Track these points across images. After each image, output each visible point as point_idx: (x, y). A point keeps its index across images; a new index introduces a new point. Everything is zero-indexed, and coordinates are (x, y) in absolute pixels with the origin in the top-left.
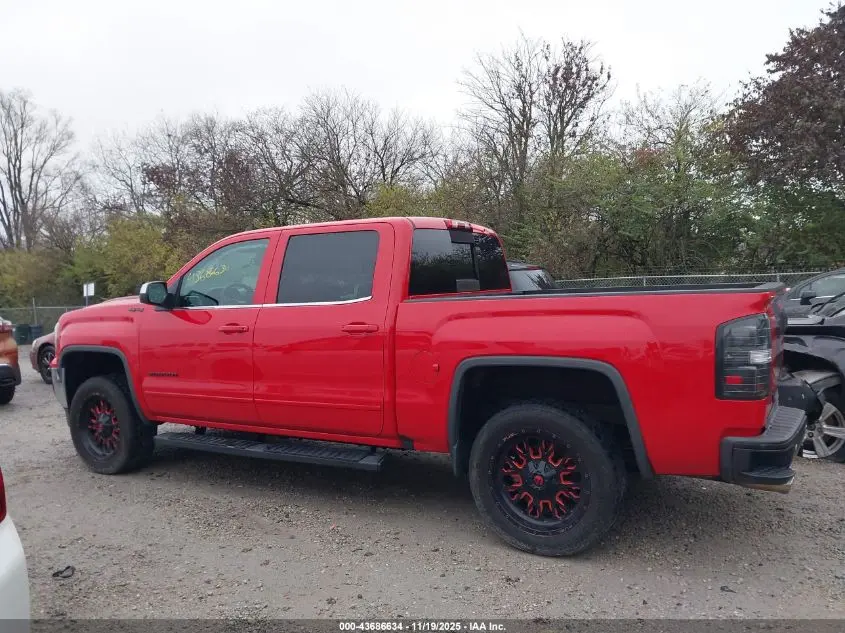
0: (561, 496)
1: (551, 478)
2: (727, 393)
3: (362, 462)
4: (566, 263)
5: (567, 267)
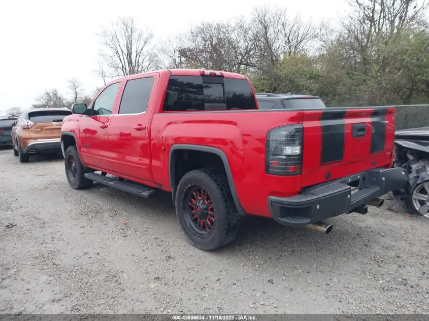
0: (209, 219)
1: (204, 209)
2: (271, 170)
3: (142, 193)
4: (385, 96)
5: (384, 98)
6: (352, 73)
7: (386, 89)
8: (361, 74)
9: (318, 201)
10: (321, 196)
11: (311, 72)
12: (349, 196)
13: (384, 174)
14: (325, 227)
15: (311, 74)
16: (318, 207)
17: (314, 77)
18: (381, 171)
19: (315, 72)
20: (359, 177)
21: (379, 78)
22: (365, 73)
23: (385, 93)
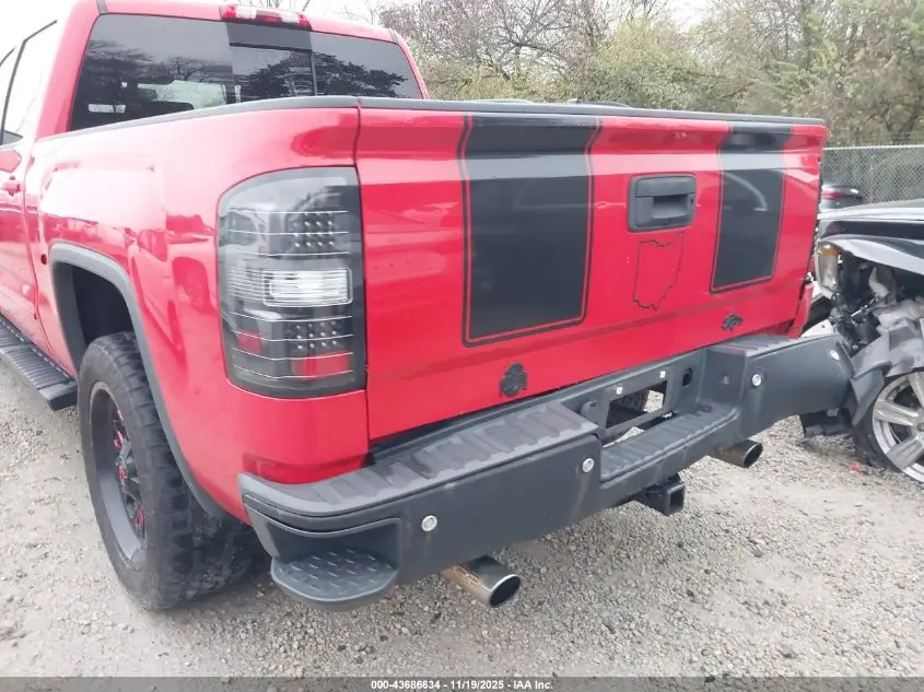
4: (849, 122)
5: (848, 128)
6: (777, 66)
7: (852, 103)
8: (796, 67)
9: (429, 500)
10: (442, 476)
11: (679, 64)
12: (588, 465)
13: (761, 364)
14: (490, 584)
15: (676, 69)
16: (430, 523)
17: (686, 77)
18: (750, 353)
19: (688, 65)
20: (663, 374)
21: (837, 75)
22: (806, 64)
23: (850, 115)
